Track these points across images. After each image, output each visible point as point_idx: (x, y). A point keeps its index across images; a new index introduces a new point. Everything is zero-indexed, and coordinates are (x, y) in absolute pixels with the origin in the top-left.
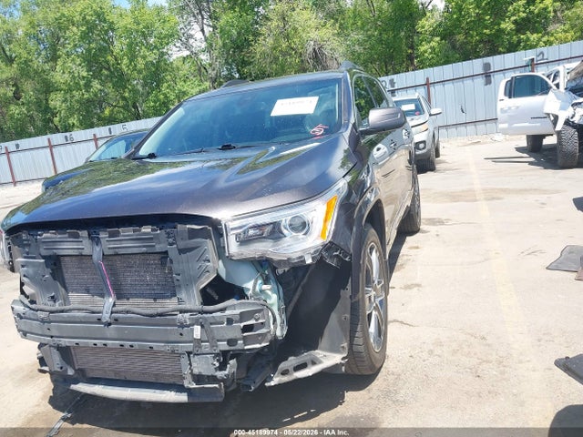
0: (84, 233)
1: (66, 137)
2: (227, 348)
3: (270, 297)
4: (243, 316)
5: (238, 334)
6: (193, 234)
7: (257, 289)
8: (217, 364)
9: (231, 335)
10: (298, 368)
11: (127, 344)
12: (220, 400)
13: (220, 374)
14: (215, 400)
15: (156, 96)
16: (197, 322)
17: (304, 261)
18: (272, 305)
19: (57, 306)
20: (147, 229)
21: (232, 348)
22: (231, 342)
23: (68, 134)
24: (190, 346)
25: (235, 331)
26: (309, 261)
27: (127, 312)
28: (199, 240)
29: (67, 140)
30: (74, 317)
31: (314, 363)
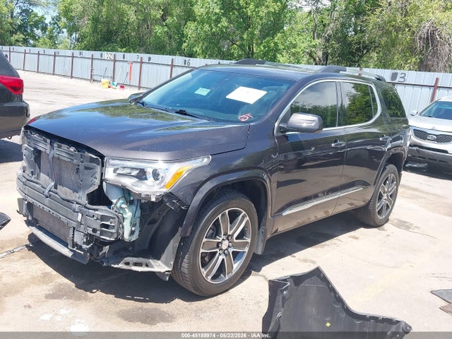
0: (49, 141)
1: (185, 61)
2: (91, 233)
3: (126, 213)
4: (103, 218)
5: (98, 227)
6: (92, 160)
7: (118, 205)
8: (85, 240)
9: (95, 226)
10: (136, 264)
11: (52, 211)
12: (85, 263)
13: (85, 246)
14: (82, 262)
15: (268, 42)
16: (80, 211)
17: (150, 198)
18: (126, 218)
19: (32, 179)
20: (72, 149)
21: (94, 234)
22: (94, 230)
23: (187, 59)
24: (74, 224)
25: (97, 225)
26: (153, 199)
27: (56, 194)
28: (95, 165)
29: (185, 64)
30: (35, 186)
31: (147, 266)
